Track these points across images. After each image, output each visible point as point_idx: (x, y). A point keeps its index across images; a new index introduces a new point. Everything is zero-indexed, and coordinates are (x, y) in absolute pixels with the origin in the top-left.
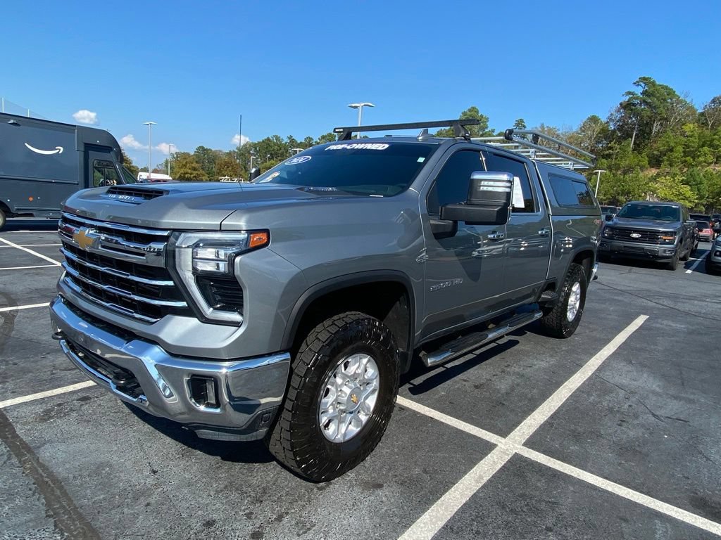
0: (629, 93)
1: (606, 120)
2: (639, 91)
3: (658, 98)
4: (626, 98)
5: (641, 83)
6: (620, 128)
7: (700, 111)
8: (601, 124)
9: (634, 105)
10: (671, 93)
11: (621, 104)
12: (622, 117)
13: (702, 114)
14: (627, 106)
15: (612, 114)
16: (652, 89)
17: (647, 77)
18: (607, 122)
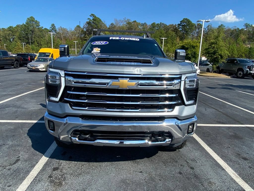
0: (89, 19)
1: (83, 27)
2: (92, 18)
3: (97, 22)
4: (88, 20)
5: (92, 16)
6: (87, 30)
7: (108, 27)
8: (81, 29)
9: (91, 23)
10: (100, 20)
11: (87, 22)
12: (88, 27)
13: (109, 28)
14: (89, 23)
15: (84, 25)
16: (95, 18)
17: (93, 14)
18: (83, 28)
